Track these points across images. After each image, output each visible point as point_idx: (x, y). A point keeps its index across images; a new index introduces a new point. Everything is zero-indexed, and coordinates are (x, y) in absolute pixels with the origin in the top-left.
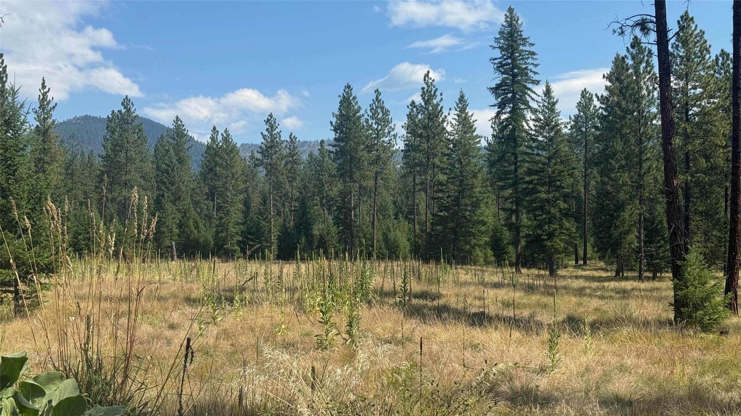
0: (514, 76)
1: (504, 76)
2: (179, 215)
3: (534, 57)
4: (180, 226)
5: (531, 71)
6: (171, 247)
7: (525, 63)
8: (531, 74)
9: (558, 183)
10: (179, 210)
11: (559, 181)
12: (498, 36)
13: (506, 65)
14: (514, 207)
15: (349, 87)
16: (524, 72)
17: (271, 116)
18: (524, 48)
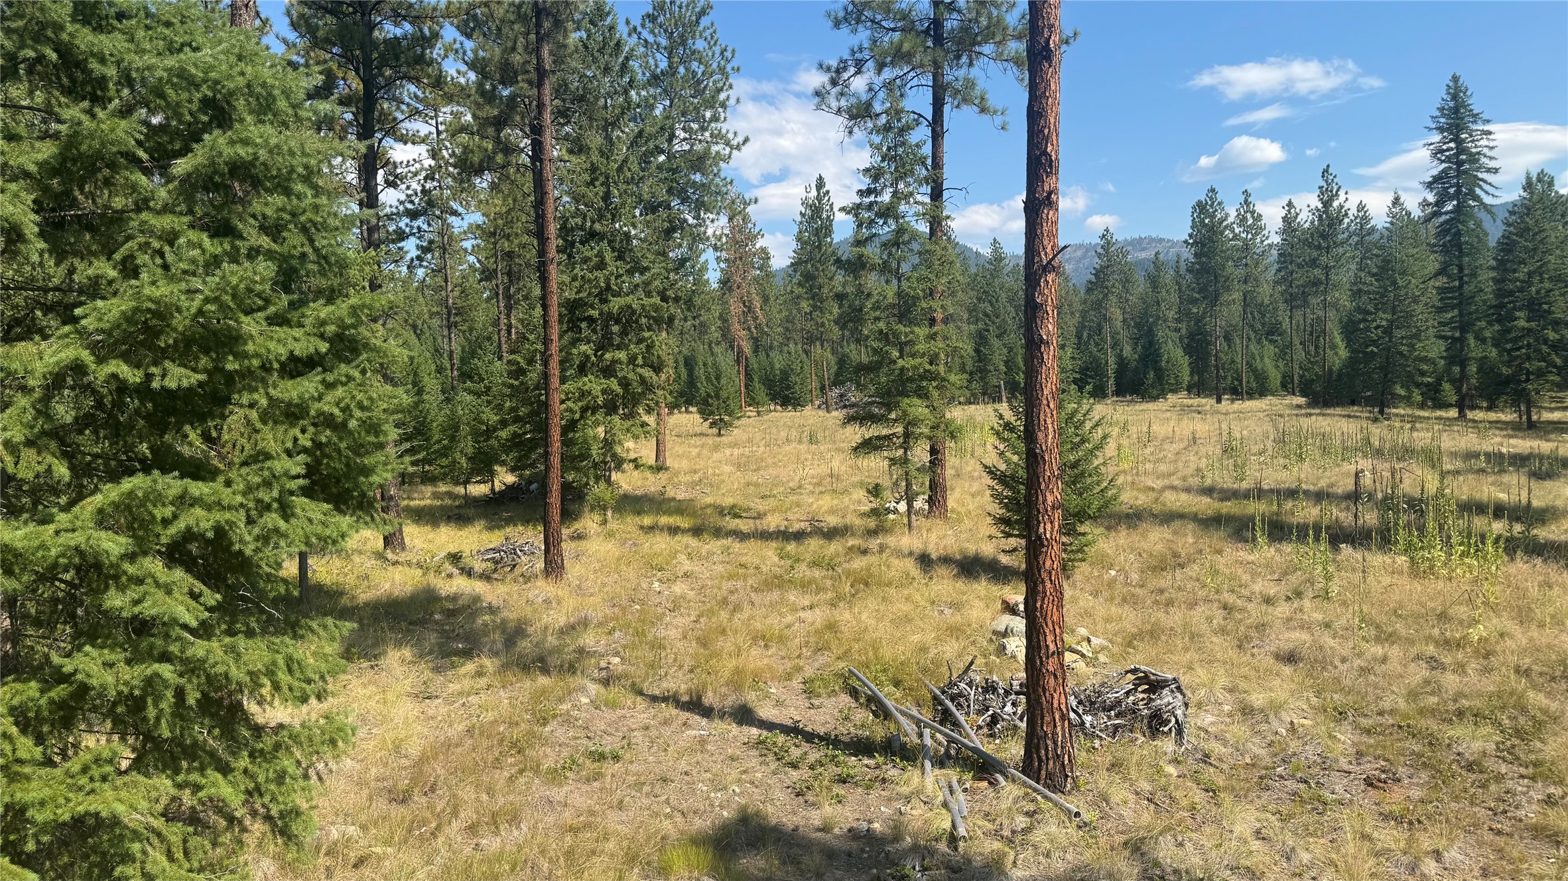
0: (1460, 164)
1: (1444, 165)
2: (1005, 351)
3: (1491, 137)
4: (1006, 363)
5: (1485, 156)
6: (999, 386)
7: (1476, 147)
8: (1483, 160)
9: (1545, 307)
10: (1004, 345)
11: (1546, 303)
12: (1438, 114)
13: (1448, 150)
14: (1457, 334)
15: (1213, 190)
16: (1474, 158)
17: (1107, 230)
18: (1475, 127)
